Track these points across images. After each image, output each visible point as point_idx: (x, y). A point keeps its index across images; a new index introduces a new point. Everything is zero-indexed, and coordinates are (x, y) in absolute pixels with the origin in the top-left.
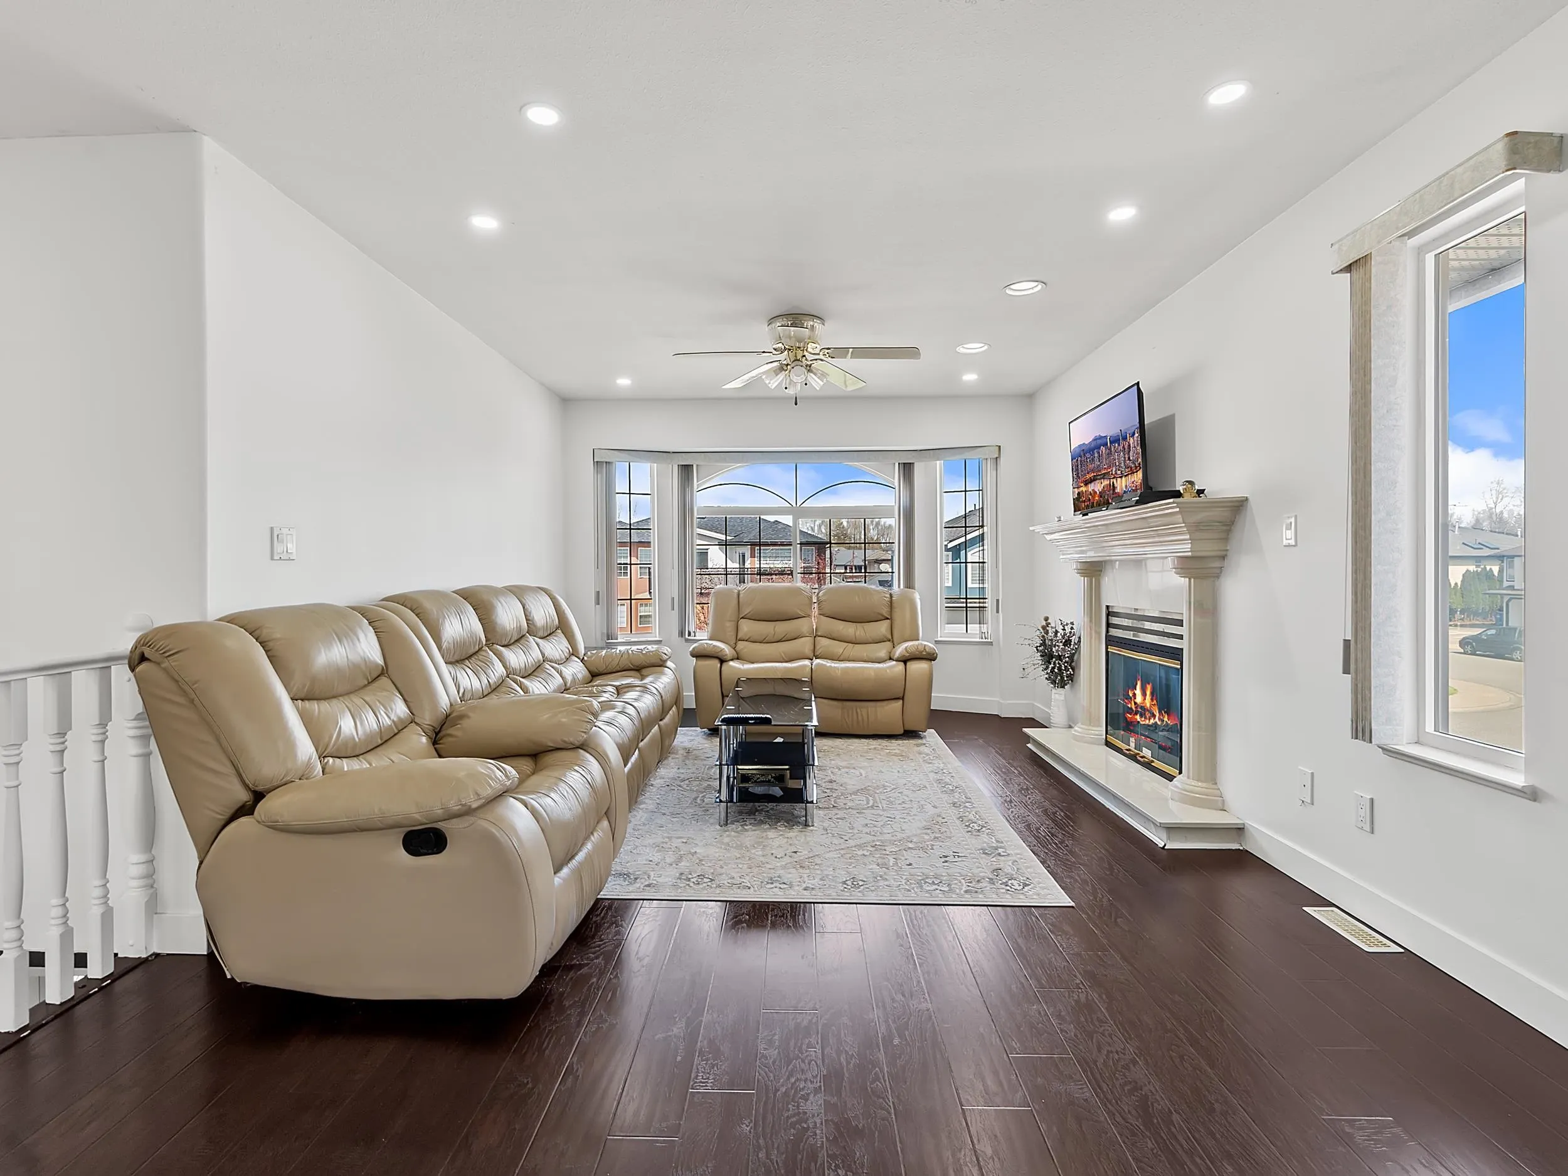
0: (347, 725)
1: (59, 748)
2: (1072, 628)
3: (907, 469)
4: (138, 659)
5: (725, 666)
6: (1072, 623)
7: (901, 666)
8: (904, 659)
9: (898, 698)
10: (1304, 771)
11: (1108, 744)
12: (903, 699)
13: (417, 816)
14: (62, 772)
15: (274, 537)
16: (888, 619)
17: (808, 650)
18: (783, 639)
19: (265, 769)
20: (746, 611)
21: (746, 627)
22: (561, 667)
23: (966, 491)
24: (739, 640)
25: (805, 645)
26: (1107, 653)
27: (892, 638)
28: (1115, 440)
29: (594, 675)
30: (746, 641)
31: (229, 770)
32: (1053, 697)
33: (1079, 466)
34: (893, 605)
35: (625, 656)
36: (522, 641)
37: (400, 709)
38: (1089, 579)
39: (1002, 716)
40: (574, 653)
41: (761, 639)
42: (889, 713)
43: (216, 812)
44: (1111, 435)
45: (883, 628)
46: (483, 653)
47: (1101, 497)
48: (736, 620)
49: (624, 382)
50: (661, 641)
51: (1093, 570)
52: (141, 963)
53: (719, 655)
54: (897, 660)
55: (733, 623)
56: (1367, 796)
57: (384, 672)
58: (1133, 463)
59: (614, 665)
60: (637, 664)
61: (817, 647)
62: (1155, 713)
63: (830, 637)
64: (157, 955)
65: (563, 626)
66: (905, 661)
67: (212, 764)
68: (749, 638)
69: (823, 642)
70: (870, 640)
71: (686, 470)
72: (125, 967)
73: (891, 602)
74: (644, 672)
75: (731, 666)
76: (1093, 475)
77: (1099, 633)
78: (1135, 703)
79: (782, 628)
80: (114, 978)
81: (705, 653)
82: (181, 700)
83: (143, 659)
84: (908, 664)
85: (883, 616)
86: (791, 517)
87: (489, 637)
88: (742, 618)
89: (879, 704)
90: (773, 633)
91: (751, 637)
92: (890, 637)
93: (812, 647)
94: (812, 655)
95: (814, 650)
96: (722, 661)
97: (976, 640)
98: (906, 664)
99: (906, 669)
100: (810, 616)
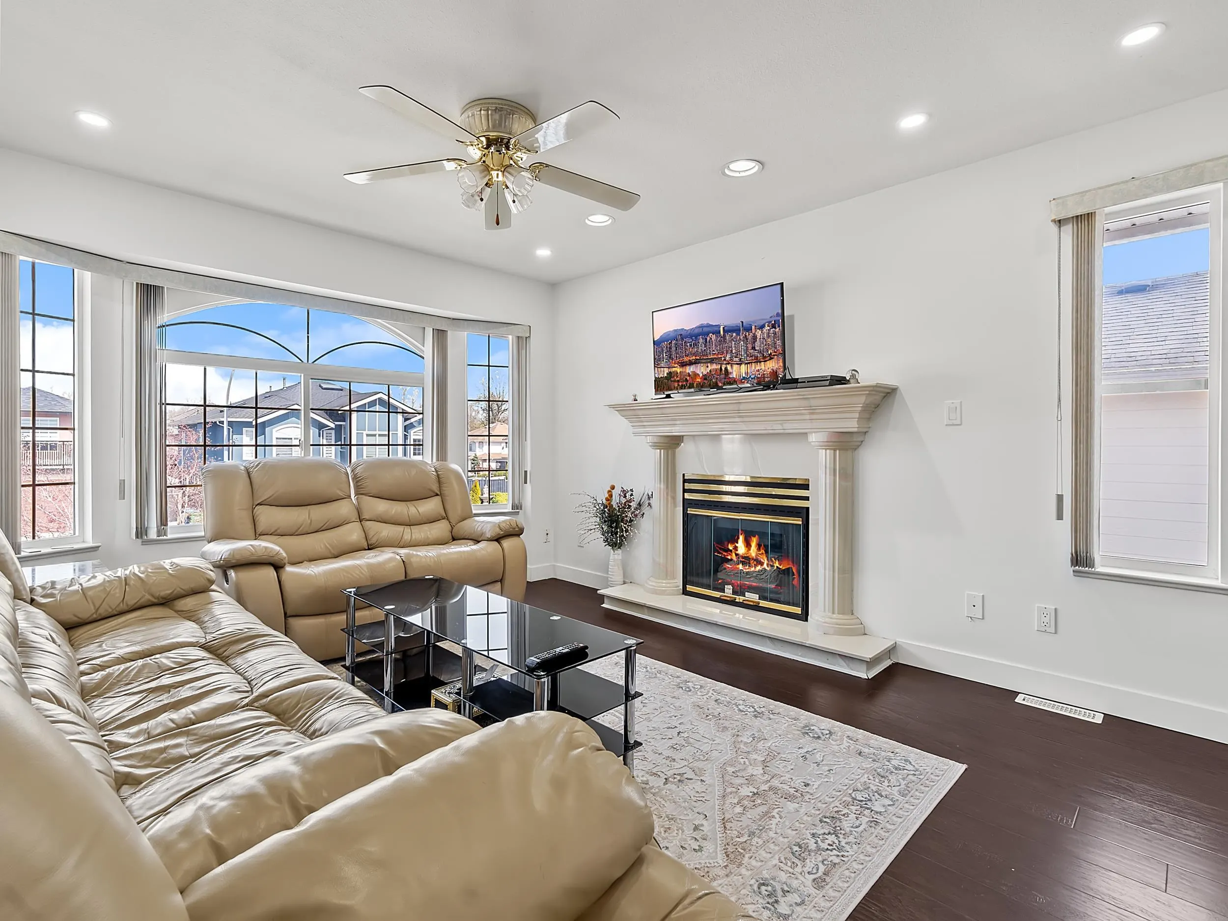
2: (632, 495)
3: (440, 335)
5: (283, 574)
6: (632, 490)
7: (494, 545)
8: (497, 537)
9: (497, 581)
10: (973, 595)
11: (685, 592)
12: (501, 581)
16: (437, 495)
17: (360, 540)
18: (323, 528)
20: (265, 495)
23: (489, 366)
24: (260, 535)
25: (354, 532)
26: (685, 514)
27: (448, 516)
28: (736, 330)
30: (271, 535)
33: (673, 349)
38: (666, 451)
41: (297, 531)
44: (725, 324)
47: (705, 379)
48: (250, 508)
50: (98, 547)
51: (672, 443)
54: (491, 540)
55: (245, 512)
56: (1051, 607)
58: (760, 352)
62: (762, 560)
63: (379, 520)
66: (496, 540)
68: (276, 530)
69: (375, 528)
70: (425, 520)
73: (438, 475)
75: (292, 573)
76: (694, 358)
77: (674, 498)
78: (737, 555)
79: (319, 514)
81: (252, 560)
84: (502, 542)
85: (434, 492)
88: (259, 504)
90: (309, 521)
91: (278, 528)
92: (445, 516)
93: (363, 533)
94: (366, 545)
95: (366, 538)
96: (277, 568)
97: (510, 510)
98: (499, 543)
99: (502, 548)
100: (350, 497)
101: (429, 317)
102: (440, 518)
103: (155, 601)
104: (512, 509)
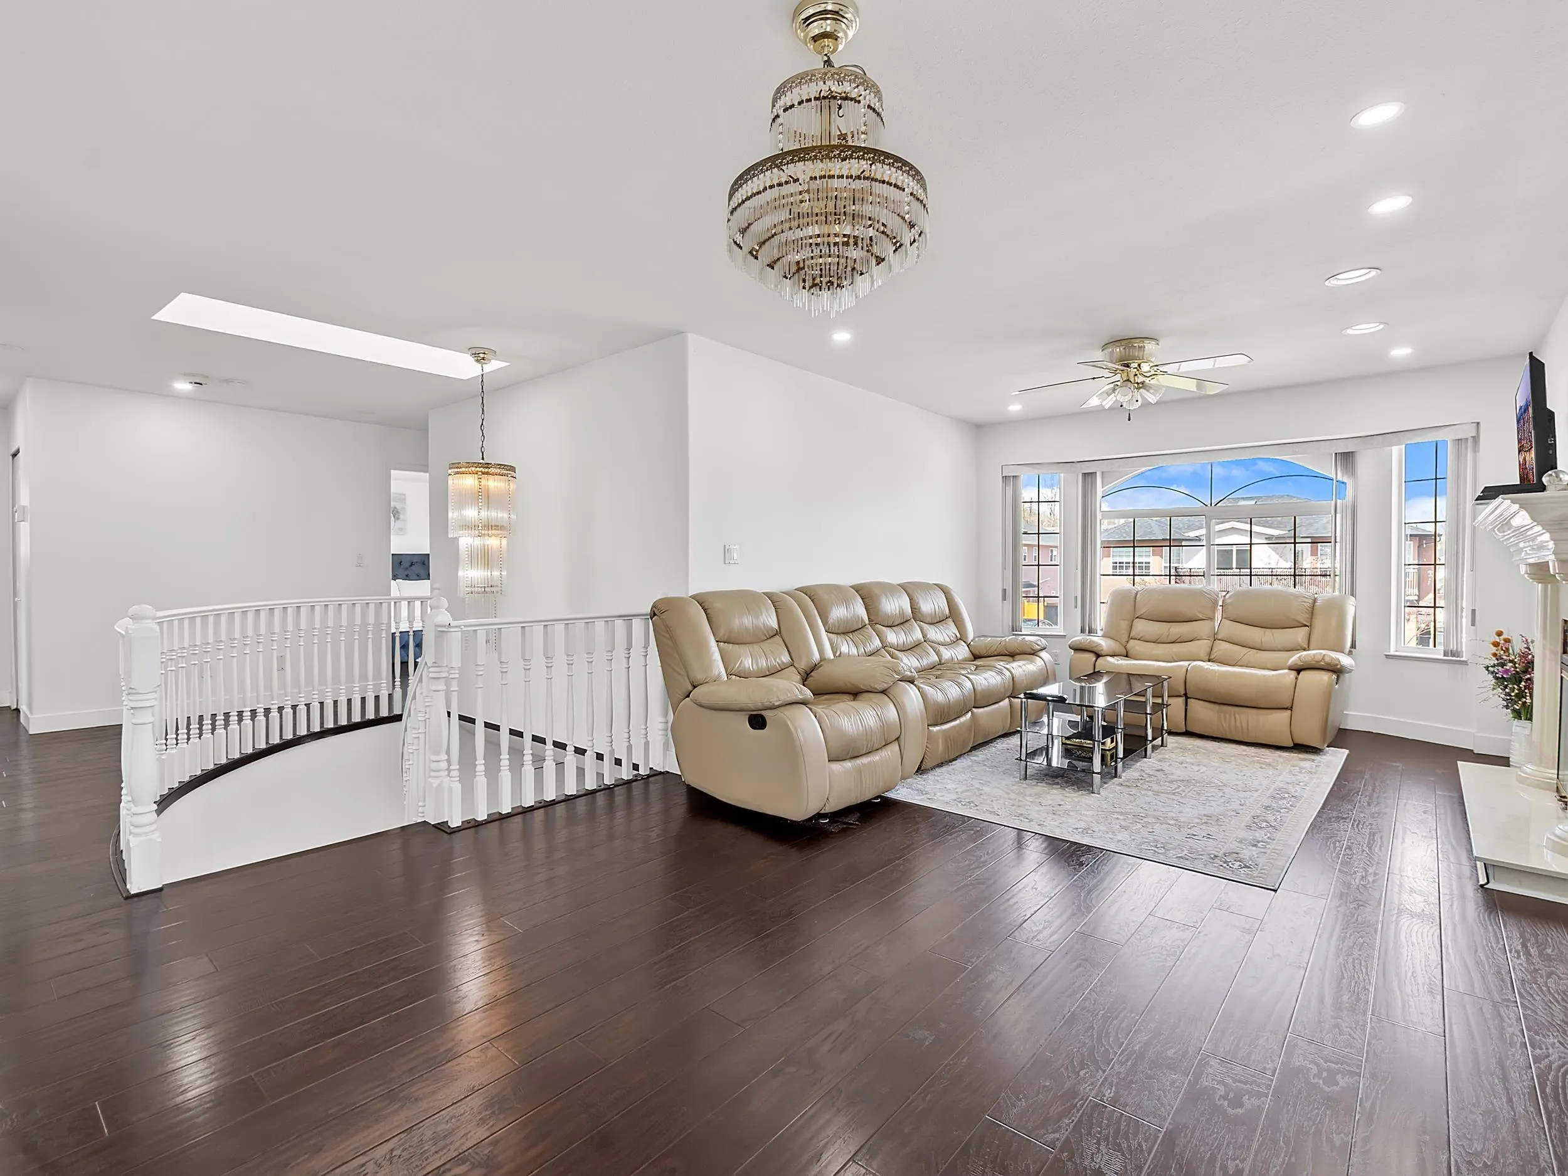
0: (748, 663)
1: (628, 656)
4: (653, 614)
5: (1100, 660)
7: (1293, 674)
8: (1297, 667)
9: (1283, 709)
11: (1557, 790)
12: (1291, 709)
13: (750, 705)
14: (629, 668)
15: (726, 551)
16: (1306, 626)
17: (1203, 653)
18: (1177, 641)
19: (699, 676)
20: (1141, 610)
21: (1141, 627)
22: (942, 649)
24: (1131, 639)
25: (1202, 646)
27: (1310, 646)
29: (976, 657)
30: (1138, 639)
31: (685, 674)
32: (1513, 731)
34: (1315, 612)
35: (1003, 643)
36: (907, 625)
37: (786, 658)
39: (1475, 752)
40: (962, 637)
41: (1154, 640)
42: (1275, 723)
43: (680, 693)
45: (1300, 635)
46: (867, 631)
48: (1132, 619)
49: (1015, 408)
50: (1064, 635)
52: (661, 773)
53: (1095, 649)
54: (1290, 669)
55: (1126, 622)
57: (778, 633)
59: (992, 651)
60: (1011, 651)
61: (1215, 650)
63: (1231, 641)
64: (668, 772)
65: (954, 615)
66: (1299, 670)
67: (677, 669)
68: (1141, 638)
69: (1222, 647)
70: (1280, 647)
71: (1088, 477)
72: (654, 774)
73: (1313, 608)
74: (1017, 657)
75: (1109, 662)
79: (1177, 629)
80: (649, 776)
81: (1081, 646)
82: (667, 635)
83: (655, 615)
84: (1302, 673)
85: (1300, 622)
87: (873, 618)
88: (1137, 617)
89: (1262, 712)
90: (1167, 634)
91: (1142, 636)
92: (1306, 646)
93: (1209, 650)
94: (1207, 658)
95: (1210, 654)
96: (1098, 656)
97: (1441, 657)
98: (1299, 674)
99: (1296, 678)
100: (1212, 619)
101: (1379, 438)
102: (1299, 648)
104: (1444, 656)
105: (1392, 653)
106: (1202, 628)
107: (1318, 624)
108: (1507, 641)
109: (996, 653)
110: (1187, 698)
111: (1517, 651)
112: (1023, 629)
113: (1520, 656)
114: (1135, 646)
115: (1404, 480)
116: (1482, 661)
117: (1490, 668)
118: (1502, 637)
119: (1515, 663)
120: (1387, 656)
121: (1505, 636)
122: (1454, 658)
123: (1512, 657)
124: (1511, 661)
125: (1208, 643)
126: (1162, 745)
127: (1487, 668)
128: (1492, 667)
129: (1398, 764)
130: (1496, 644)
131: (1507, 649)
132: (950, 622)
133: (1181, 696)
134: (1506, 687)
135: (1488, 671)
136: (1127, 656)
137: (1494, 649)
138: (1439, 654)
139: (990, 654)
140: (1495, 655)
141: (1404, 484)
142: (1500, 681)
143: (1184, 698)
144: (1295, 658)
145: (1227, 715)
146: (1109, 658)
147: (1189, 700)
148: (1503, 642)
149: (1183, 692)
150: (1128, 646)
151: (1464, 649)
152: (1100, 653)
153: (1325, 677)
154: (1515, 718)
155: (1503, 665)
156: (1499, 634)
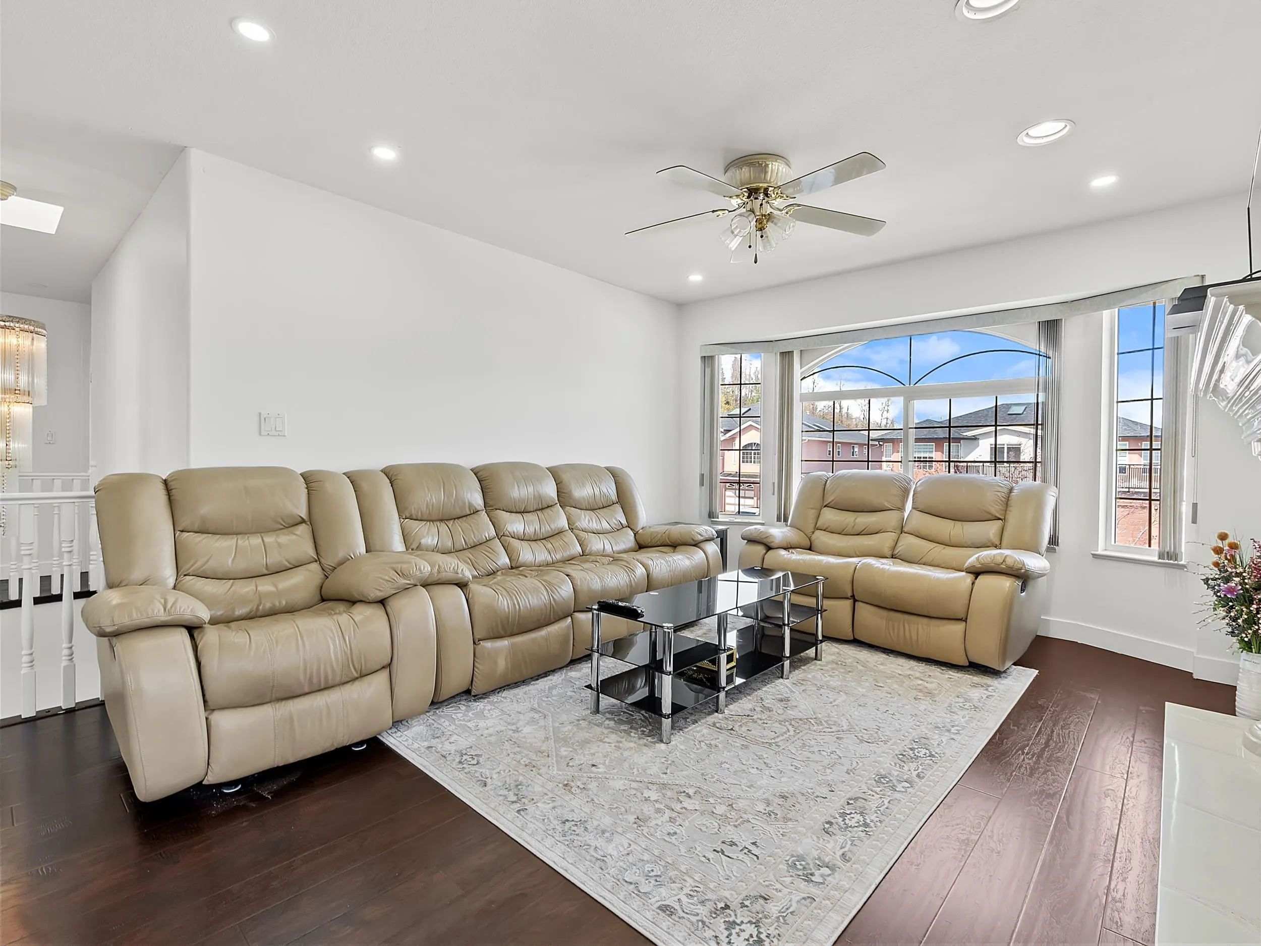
3: (1053, 328)
5: (770, 554)
7: (969, 578)
8: (973, 570)
9: (959, 620)
12: (966, 621)
16: (1000, 519)
17: (887, 548)
18: (862, 533)
20: (829, 499)
21: (830, 516)
24: (818, 529)
25: (884, 541)
27: (1000, 544)
29: (641, 546)
32: (1241, 665)
34: (1010, 503)
40: (629, 525)
41: (840, 531)
45: (991, 530)
48: (819, 508)
53: (765, 541)
54: (968, 571)
55: (814, 511)
57: (304, 521)
61: (899, 544)
63: (918, 534)
66: (977, 573)
68: (827, 528)
69: (909, 542)
70: (969, 543)
71: (787, 356)
73: (1008, 498)
79: (864, 520)
84: (979, 578)
85: (993, 514)
86: (902, 398)
87: (489, 503)
88: (825, 506)
89: (934, 622)
90: (853, 525)
91: (829, 526)
92: (998, 543)
93: (893, 544)
94: (889, 554)
95: (894, 548)
96: (769, 548)
97: (1156, 559)
98: (976, 578)
99: (973, 584)
100: (901, 509)
101: (1088, 301)
103: (670, 543)
104: (1159, 558)
105: (1100, 551)
106: (889, 519)
107: (1013, 518)
108: (1234, 546)
109: (659, 543)
110: (855, 601)
111: (1247, 560)
112: (720, 516)
113: (1250, 567)
114: (821, 538)
115: (1116, 352)
116: (1202, 570)
117: (1210, 582)
118: (1227, 542)
119: (1244, 578)
120: (1095, 556)
121: (1230, 540)
122: (1171, 562)
123: (1240, 570)
124: (1238, 575)
125: (893, 536)
126: (816, 659)
127: (1206, 581)
128: (1212, 579)
129: (1092, 696)
130: (1218, 551)
131: (1233, 557)
132: (618, 507)
133: (847, 598)
134: (1232, 607)
135: (1208, 585)
136: (810, 549)
137: (1215, 558)
138: (1154, 556)
139: (653, 545)
140: (1216, 564)
141: (1116, 356)
142: (1224, 602)
143: (851, 601)
144: (975, 558)
145: (896, 625)
146: (783, 552)
147: (856, 603)
148: (1227, 548)
149: (850, 594)
150: (814, 537)
151: (1183, 550)
152: (772, 545)
153: (1007, 584)
154: (1244, 649)
155: (1227, 580)
156: (1223, 537)
